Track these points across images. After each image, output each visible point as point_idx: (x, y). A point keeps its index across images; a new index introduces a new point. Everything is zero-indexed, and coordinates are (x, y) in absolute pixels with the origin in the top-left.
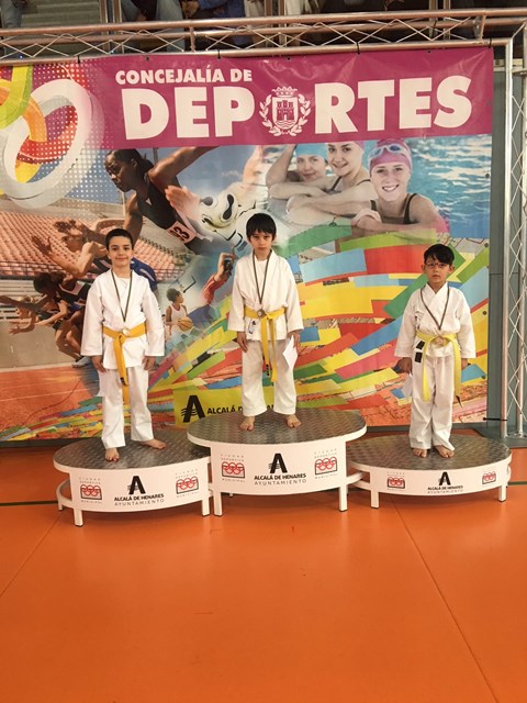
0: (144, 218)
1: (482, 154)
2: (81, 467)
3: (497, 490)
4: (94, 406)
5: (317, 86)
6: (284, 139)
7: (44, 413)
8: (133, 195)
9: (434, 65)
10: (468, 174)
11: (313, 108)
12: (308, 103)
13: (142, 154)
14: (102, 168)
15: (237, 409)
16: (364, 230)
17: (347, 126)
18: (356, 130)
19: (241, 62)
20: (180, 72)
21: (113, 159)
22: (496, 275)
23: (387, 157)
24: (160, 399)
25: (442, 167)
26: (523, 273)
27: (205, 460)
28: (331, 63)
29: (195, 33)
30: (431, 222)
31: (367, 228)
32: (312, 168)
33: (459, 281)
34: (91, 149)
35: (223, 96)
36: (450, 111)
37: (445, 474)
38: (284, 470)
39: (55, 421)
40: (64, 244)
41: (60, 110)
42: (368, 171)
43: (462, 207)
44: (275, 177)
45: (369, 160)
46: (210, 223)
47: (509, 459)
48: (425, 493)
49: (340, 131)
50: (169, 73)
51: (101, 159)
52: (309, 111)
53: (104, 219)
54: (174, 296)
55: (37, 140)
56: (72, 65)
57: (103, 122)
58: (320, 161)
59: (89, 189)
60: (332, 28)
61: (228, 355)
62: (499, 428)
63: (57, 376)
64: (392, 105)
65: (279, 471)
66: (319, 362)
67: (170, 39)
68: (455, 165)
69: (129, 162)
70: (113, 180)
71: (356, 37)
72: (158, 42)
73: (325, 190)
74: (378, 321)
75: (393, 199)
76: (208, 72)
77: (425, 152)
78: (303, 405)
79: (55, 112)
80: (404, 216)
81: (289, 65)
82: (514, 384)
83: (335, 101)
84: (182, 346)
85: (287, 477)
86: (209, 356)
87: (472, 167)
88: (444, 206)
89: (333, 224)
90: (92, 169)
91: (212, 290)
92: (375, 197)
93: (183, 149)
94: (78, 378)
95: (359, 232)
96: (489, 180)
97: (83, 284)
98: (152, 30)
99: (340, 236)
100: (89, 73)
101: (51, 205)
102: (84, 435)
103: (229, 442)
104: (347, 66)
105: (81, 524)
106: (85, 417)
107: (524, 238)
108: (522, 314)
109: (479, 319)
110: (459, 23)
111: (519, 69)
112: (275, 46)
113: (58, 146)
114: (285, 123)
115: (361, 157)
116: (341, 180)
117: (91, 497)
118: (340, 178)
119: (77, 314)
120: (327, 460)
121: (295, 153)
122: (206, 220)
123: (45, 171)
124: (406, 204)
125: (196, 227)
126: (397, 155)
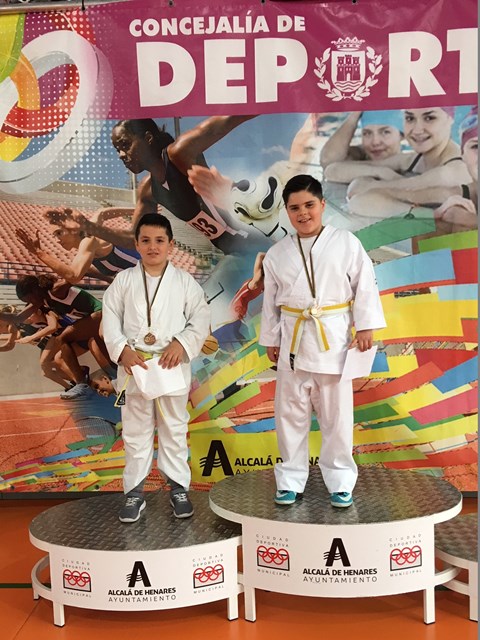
0: (160, 207)
2: (65, 544)
4: (88, 452)
5: (391, 35)
6: (347, 105)
7: (22, 458)
8: (146, 177)
11: (385, 64)
12: (380, 58)
14: (108, 143)
16: (452, 224)
17: (431, 87)
18: (443, 93)
19: (291, 6)
20: (212, 20)
21: (123, 132)
27: (234, 542)
31: (458, 220)
32: (382, 143)
34: (95, 119)
35: (266, 49)
38: (346, 563)
39: (37, 469)
40: (57, 240)
41: (57, 69)
42: (459, 147)
44: (332, 155)
45: (461, 132)
46: (245, 214)
49: (422, 93)
50: (198, 21)
51: (108, 132)
52: (380, 68)
53: (109, 208)
55: (28, 108)
56: (75, 13)
57: (111, 85)
58: (394, 132)
59: (91, 169)
61: (265, 387)
63: (42, 409)
65: (338, 564)
66: (387, 401)
69: (144, 135)
70: (122, 158)
73: (399, 171)
74: (470, 346)
76: (249, 20)
78: (364, 459)
79: (51, 72)
81: (354, 10)
83: (415, 55)
84: (203, 374)
85: (349, 573)
86: (239, 388)
89: (410, 216)
90: (96, 144)
91: (245, 301)
92: (468, 181)
94: (67, 413)
95: (445, 226)
97: (79, 290)
99: (418, 232)
100: (96, 22)
101: (42, 190)
102: (72, 489)
103: (268, 518)
104: (432, 9)
105: (62, 623)
106: (75, 464)
113: (53, 114)
114: (348, 84)
115: (449, 127)
116: (422, 158)
117: (76, 587)
118: (420, 155)
119: (69, 329)
120: (407, 551)
121: (359, 123)
122: (240, 210)
123: (36, 146)
125: (226, 219)
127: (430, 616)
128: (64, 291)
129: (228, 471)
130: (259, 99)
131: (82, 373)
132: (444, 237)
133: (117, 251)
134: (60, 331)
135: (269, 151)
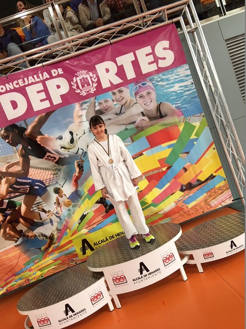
0: (30, 157)
1: (186, 74)
2: (34, 309)
4: (33, 264)
5: (96, 66)
6: (89, 96)
7: (6, 277)
8: (20, 147)
9: (149, 39)
10: (183, 85)
11: (98, 77)
12: (95, 75)
15: (109, 239)
16: (142, 127)
17: (117, 80)
18: (122, 81)
19: (55, 65)
20: (26, 79)
21: (4, 132)
22: (213, 128)
23: (141, 89)
24: (67, 247)
25: (169, 86)
26: (225, 123)
27: (102, 279)
28: (99, 53)
29: (28, 58)
30: (173, 113)
31: (144, 125)
32: (107, 106)
33: (196, 137)
35: (51, 84)
36: (164, 58)
37: (232, 242)
38: (148, 270)
39: (15, 279)
42: (135, 99)
44: (90, 116)
45: (134, 93)
46: (65, 148)
49: (115, 83)
50: (20, 81)
52: (96, 79)
53: (9, 164)
54: (57, 191)
58: (110, 101)
60: (96, 36)
61: (95, 212)
62: (241, 203)
63: (10, 253)
64: (136, 64)
65: (145, 272)
66: (142, 200)
67: (16, 65)
69: (13, 131)
70: (8, 142)
71: (108, 37)
72: (10, 68)
73: (117, 114)
74: (164, 169)
75: (151, 108)
76: (40, 75)
77: (159, 82)
80: (159, 115)
81: (79, 60)
82: (240, 179)
83: (107, 70)
84: (70, 215)
85: (150, 274)
86: (85, 216)
87: (184, 82)
88: (176, 104)
89: (126, 129)
91: (76, 181)
92: (142, 110)
93: (39, 116)
94: (19, 251)
95: (140, 129)
96: (194, 85)
97: (7, 201)
98: (6, 63)
99: (131, 134)
102: (32, 281)
103: (112, 265)
104: (108, 52)
106: (30, 271)
107: (220, 107)
108: (231, 143)
109: (213, 152)
110: (155, 16)
111: (190, 29)
112: (69, 53)
114: (86, 88)
115: (129, 93)
116: (123, 107)
117: (44, 324)
118: (122, 106)
119: (8, 217)
120: (168, 256)
121: (96, 101)
122: (62, 147)
124: (159, 108)
125: (58, 152)
126: (146, 87)
127: (185, 277)
128: (1, 203)
129: (92, 249)
130: (55, 103)
131: (20, 233)
132: (142, 133)
133: (18, 180)
134: (5, 220)
135: (65, 122)
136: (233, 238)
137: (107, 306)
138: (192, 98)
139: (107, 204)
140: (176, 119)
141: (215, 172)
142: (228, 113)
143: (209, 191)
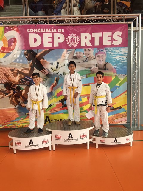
0: (34, 68)
1: (125, 52)
2: (16, 137)
3: (130, 143)
4: (20, 119)
5: (81, 33)
6: (72, 47)
7: (6, 121)
8: (31, 62)
9: (112, 28)
11: (80, 39)
12: (79, 38)
13: (34, 51)
14: (23, 55)
15: (59, 120)
16: (94, 72)
17: (89, 44)
18: (92, 45)
19: (61, 27)
20: (45, 29)
21: (26, 52)
22: (129, 84)
23: (100, 52)
25: (114, 55)
26: (136, 84)
27: (50, 135)
28: (85, 28)
29: (49, 19)
30: (111, 70)
32: (80, 55)
33: (119, 85)
34: (20, 49)
35: (56, 36)
36: (117, 41)
37: (116, 139)
38: (72, 138)
39: (9, 123)
40: (12, 75)
41: (12, 39)
42: (95, 56)
43: (120, 66)
44: (70, 57)
45: (95, 53)
46: (52, 69)
47: (133, 135)
48: (110, 144)
49: (87, 46)
50: (42, 29)
52: (79, 40)
53: (23, 68)
56: (15, 27)
58: (82, 53)
59: (19, 60)
60: (85, 18)
61: (57, 105)
62: (130, 125)
63: (10, 111)
64: (101, 39)
65: (71, 138)
66: (82, 107)
67: (42, 21)
68: (118, 55)
69: (30, 53)
70: (26, 58)
71: (92, 21)
72: (39, 21)
73: (83, 61)
75: (101, 64)
76: (52, 29)
77: (110, 51)
79: (10, 39)
80: (104, 68)
81: (74, 28)
82: (134, 113)
83: (86, 38)
85: (73, 140)
86: (52, 105)
87: (122, 55)
89: (85, 70)
90: (20, 55)
91: (53, 87)
92: (97, 63)
93: (45, 50)
94: (15, 111)
97: (17, 86)
98: (37, 18)
99: (87, 73)
100: (20, 29)
101: (9, 64)
102: (17, 127)
103: (57, 130)
104: (89, 28)
105: (16, 153)
106: (17, 122)
107: (136, 74)
108: (136, 94)
109: (124, 96)
110: (119, 17)
111: (135, 30)
112: (70, 23)
113: (11, 48)
114: (73, 43)
115: (93, 52)
117: (18, 145)
118: (87, 58)
119: (15, 94)
120: (84, 135)
121: (75, 51)
122: (51, 69)
123: (7, 55)
124: (105, 65)
125: (48, 70)
126: (102, 52)
127: (88, 147)
128: (14, 86)
130: (55, 46)
131: (19, 103)
132: (92, 74)
133: (25, 77)
136: (117, 137)
137: (48, 147)
138: (124, 65)
139: (64, 103)
140: (112, 73)
141: (122, 106)
142: (139, 78)
143: (116, 114)
